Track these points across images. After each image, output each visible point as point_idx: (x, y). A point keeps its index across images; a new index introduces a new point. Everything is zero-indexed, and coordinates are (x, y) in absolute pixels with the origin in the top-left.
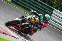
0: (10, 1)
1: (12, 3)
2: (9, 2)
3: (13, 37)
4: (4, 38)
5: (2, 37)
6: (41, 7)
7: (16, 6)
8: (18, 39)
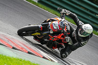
0: (37, 2)
1: (40, 5)
2: (35, 2)
3: (44, 58)
4: (30, 60)
5: (27, 59)
6: (86, 9)
7: (45, 8)
8: (52, 61)
